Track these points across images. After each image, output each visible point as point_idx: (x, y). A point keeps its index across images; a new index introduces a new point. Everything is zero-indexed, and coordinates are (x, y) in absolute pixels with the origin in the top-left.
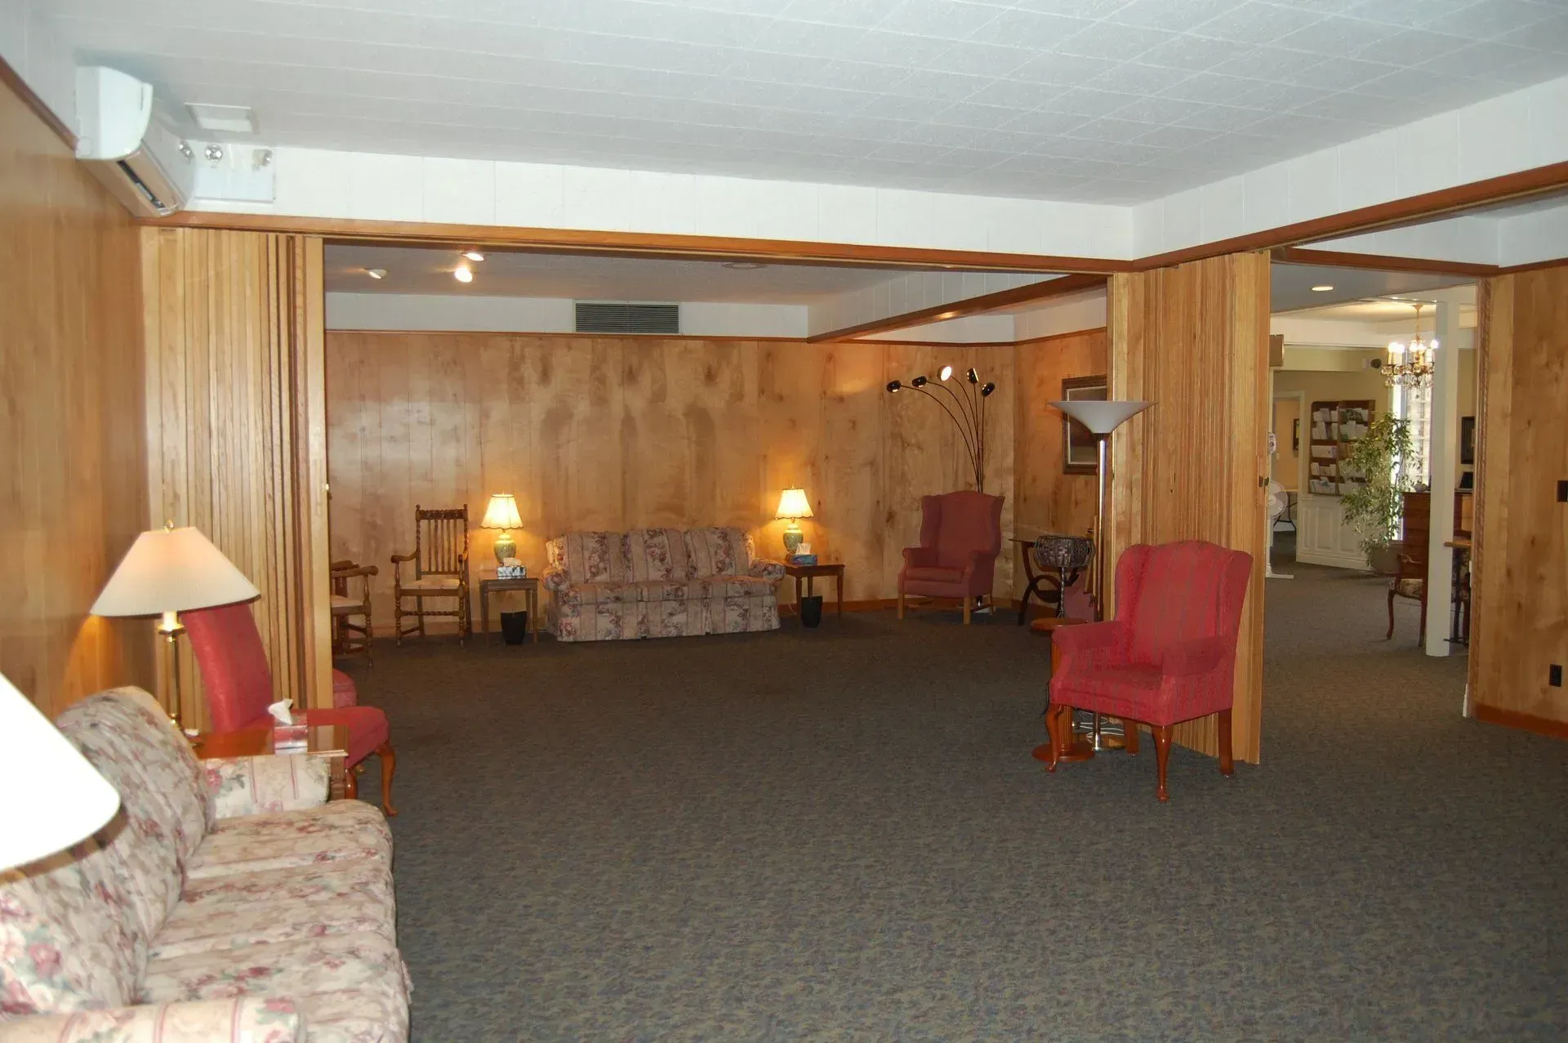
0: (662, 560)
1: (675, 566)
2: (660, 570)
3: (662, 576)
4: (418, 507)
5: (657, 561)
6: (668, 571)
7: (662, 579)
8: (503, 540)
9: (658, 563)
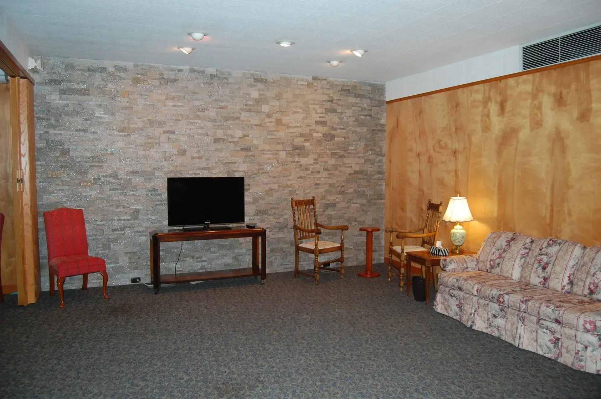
0: (544, 268)
1: (552, 276)
2: (539, 277)
3: (540, 283)
4: (430, 201)
5: (540, 268)
6: (545, 279)
7: (539, 285)
8: (457, 229)
9: (540, 270)
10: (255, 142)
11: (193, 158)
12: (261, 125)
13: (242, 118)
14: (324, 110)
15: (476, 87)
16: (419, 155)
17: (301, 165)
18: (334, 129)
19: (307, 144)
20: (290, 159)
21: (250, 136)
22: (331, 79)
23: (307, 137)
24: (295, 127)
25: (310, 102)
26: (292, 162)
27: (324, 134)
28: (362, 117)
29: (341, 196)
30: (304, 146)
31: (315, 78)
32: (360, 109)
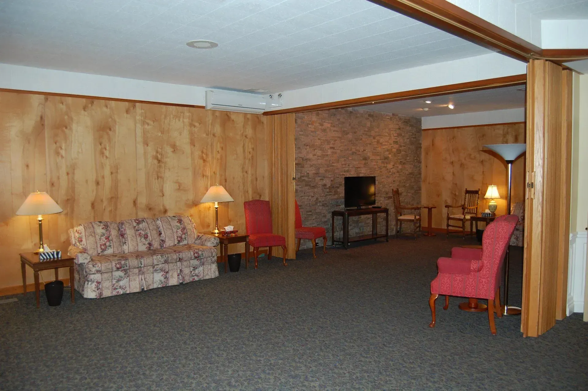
10: (369, 154)
11: (342, 165)
12: (371, 144)
13: (363, 139)
14: (397, 135)
15: (498, 126)
16: (452, 163)
17: (387, 169)
18: (401, 146)
19: (390, 156)
20: (383, 165)
21: (366, 151)
22: (400, 115)
23: (390, 151)
24: (385, 145)
25: (392, 129)
26: (384, 167)
27: (397, 150)
28: (412, 139)
29: (404, 188)
30: (388, 157)
31: (393, 115)
32: (411, 134)
